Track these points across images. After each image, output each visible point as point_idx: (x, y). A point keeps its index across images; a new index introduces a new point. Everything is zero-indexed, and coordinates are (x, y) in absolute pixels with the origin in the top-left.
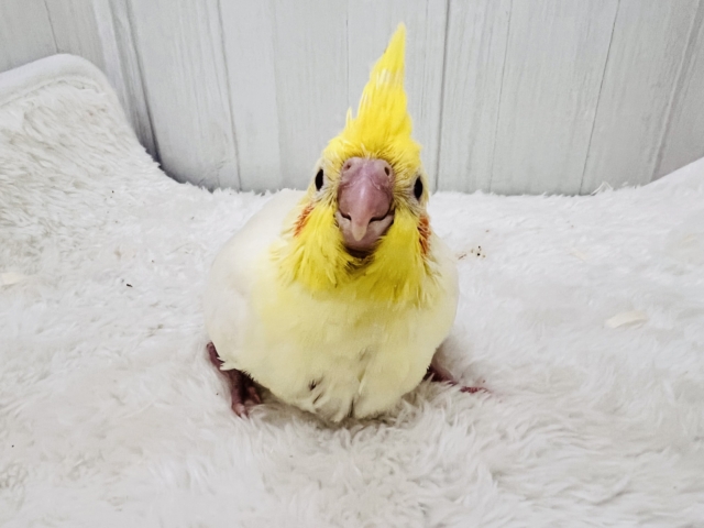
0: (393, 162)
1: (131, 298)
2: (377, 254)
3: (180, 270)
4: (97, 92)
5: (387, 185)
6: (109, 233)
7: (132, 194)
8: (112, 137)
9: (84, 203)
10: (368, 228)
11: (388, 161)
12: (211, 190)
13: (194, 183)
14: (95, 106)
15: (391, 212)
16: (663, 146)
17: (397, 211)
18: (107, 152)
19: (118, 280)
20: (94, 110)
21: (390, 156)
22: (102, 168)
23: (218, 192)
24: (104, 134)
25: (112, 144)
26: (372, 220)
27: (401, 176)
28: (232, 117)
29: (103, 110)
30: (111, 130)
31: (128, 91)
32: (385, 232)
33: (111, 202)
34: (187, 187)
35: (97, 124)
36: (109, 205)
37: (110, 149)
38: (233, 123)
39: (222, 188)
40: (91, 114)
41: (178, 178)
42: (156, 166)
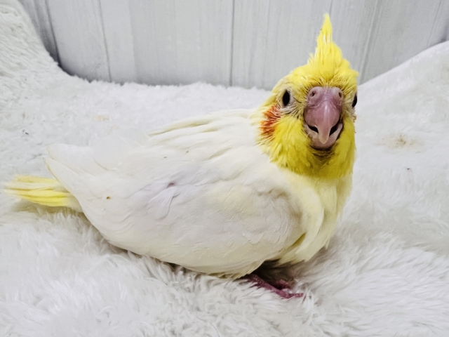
1: (26, 140)
4: (16, 15)
5: (340, 104)
6: (21, 104)
7: (38, 82)
8: (26, 45)
9: (6, 85)
11: (340, 87)
12: (90, 81)
13: (80, 76)
14: (15, 25)
15: (341, 121)
17: (344, 119)
18: (22, 54)
19: (21, 131)
20: (14, 27)
22: (19, 64)
23: (94, 83)
24: (21, 43)
25: (26, 49)
28: (104, 35)
29: (20, 27)
30: (26, 40)
31: (39, 15)
33: (24, 85)
34: (75, 79)
35: (15, 36)
36: (22, 87)
37: (24, 52)
38: (105, 39)
39: (98, 80)
40: (12, 30)
41: (70, 73)
42: (55, 64)
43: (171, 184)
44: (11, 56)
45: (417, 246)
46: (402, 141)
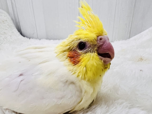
4: (5, 17)
7: (11, 39)
8: (8, 27)
12: (30, 39)
13: (26, 37)
14: (4, 20)
16: (130, 31)
18: (6, 29)
22: (5, 33)
23: (31, 39)
24: (6, 26)
25: (8, 28)
28: (35, 23)
29: (6, 21)
30: (8, 25)
35: (4, 23)
36: (4, 40)
37: (7, 29)
38: (36, 24)
39: (32, 38)
40: (3, 21)
41: (24, 36)
42: (19, 33)
43: (21, 75)
44: (2, 30)
45: (138, 107)
46: (141, 59)
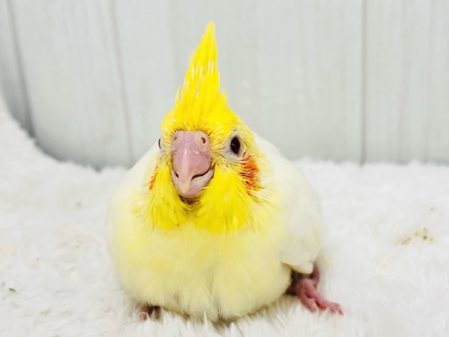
0: (209, 132)
2: (203, 201)
3: (72, 269)
5: (204, 150)
10: (191, 184)
11: (205, 132)
15: (212, 168)
17: (216, 166)
21: (205, 128)
26: (195, 177)
27: (215, 142)
32: (207, 183)
